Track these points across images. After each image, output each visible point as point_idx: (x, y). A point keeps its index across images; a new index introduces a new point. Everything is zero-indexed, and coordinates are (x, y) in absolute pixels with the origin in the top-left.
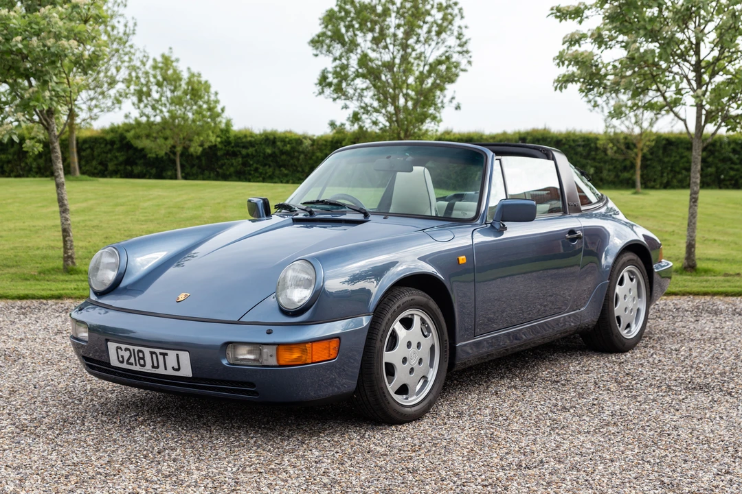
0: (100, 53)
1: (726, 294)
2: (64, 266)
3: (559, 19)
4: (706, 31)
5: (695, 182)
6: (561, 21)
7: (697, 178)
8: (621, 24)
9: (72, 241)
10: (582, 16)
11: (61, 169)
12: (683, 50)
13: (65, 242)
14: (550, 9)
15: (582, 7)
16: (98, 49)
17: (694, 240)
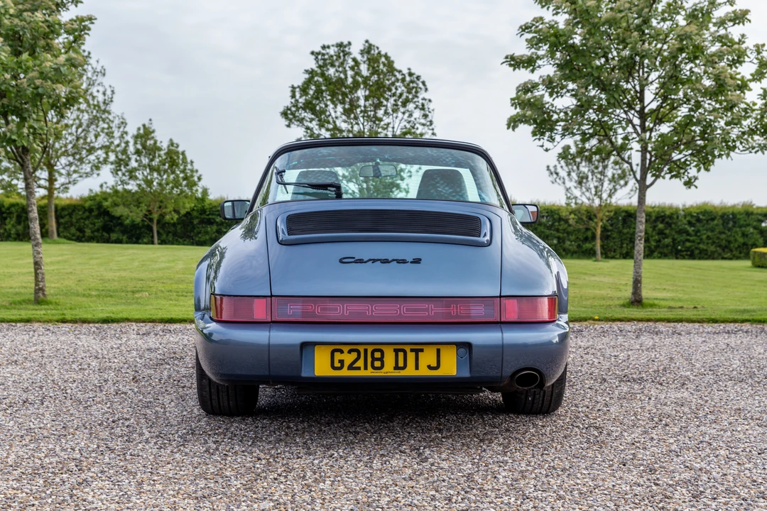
0: (77, 95)
1: (669, 321)
2: (35, 297)
3: (512, 68)
4: (650, 79)
5: (640, 222)
6: (514, 70)
7: (642, 217)
8: (570, 71)
9: (43, 274)
10: (535, 65)
11: (34, 204)
12: (630, 99)
13: (36, 275)
14: (504, 57)
15: (535, 57)
16: (74, 91)
17: (640, 276)
